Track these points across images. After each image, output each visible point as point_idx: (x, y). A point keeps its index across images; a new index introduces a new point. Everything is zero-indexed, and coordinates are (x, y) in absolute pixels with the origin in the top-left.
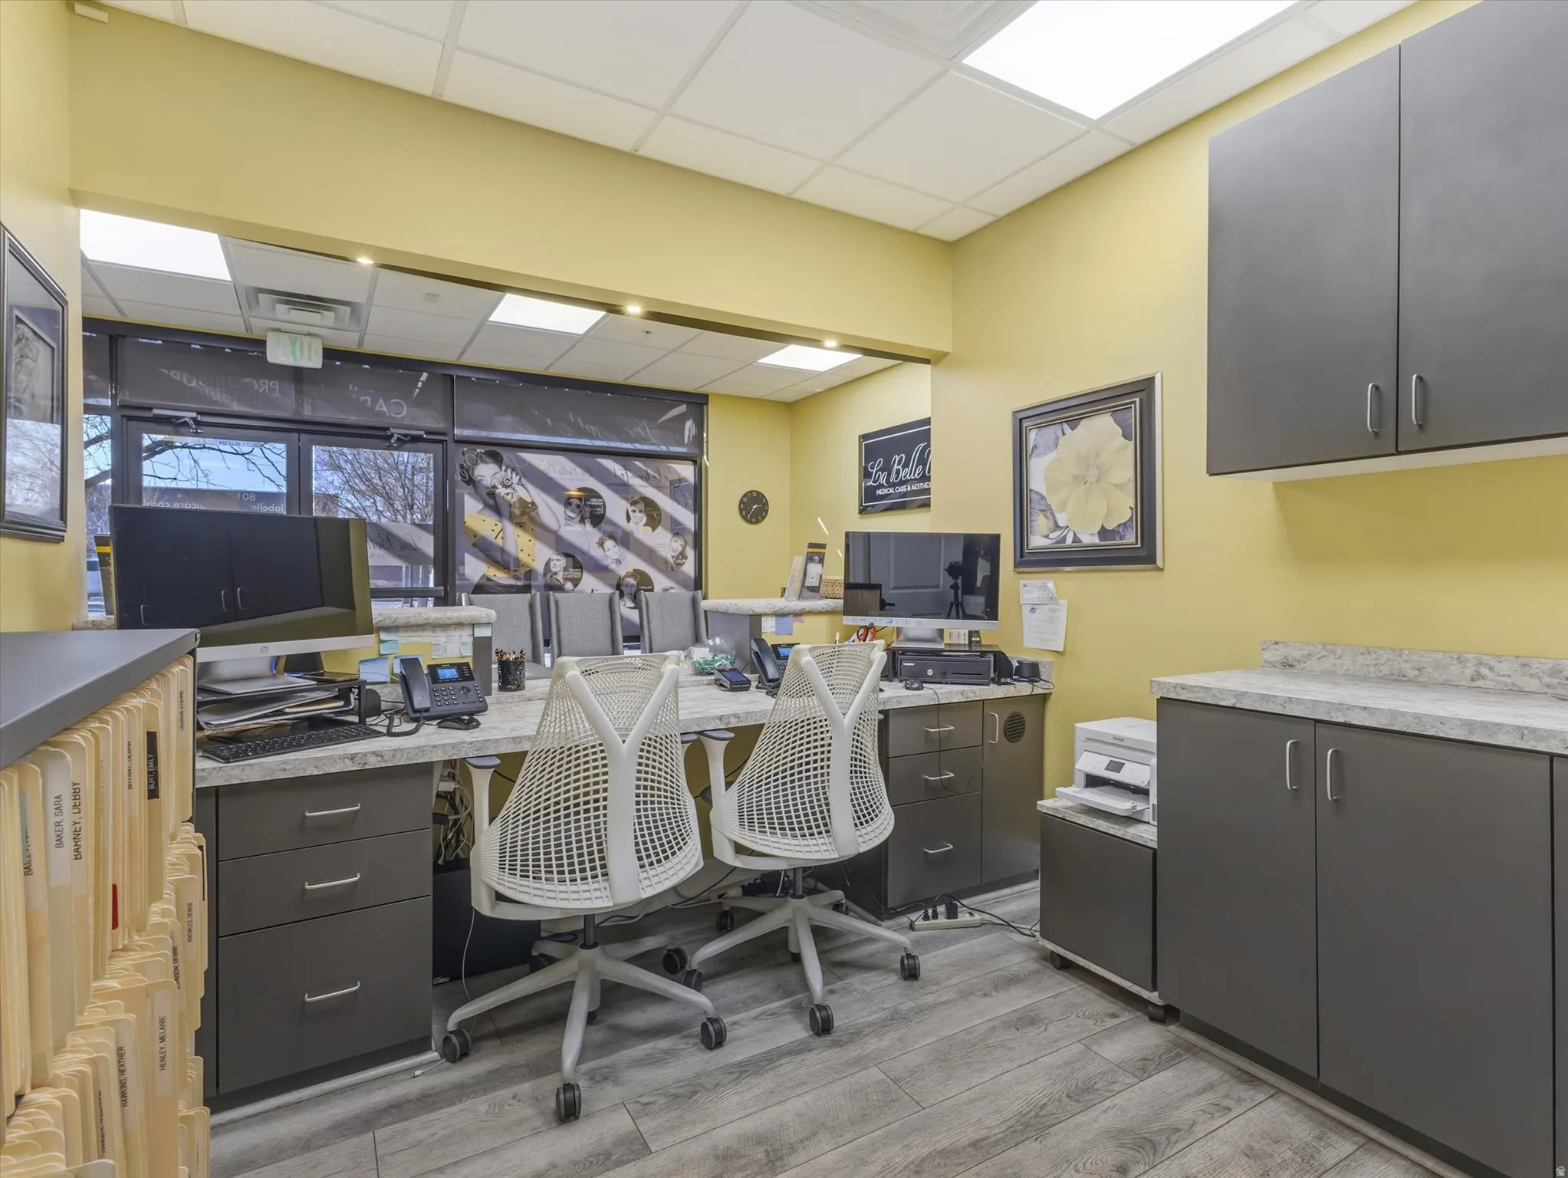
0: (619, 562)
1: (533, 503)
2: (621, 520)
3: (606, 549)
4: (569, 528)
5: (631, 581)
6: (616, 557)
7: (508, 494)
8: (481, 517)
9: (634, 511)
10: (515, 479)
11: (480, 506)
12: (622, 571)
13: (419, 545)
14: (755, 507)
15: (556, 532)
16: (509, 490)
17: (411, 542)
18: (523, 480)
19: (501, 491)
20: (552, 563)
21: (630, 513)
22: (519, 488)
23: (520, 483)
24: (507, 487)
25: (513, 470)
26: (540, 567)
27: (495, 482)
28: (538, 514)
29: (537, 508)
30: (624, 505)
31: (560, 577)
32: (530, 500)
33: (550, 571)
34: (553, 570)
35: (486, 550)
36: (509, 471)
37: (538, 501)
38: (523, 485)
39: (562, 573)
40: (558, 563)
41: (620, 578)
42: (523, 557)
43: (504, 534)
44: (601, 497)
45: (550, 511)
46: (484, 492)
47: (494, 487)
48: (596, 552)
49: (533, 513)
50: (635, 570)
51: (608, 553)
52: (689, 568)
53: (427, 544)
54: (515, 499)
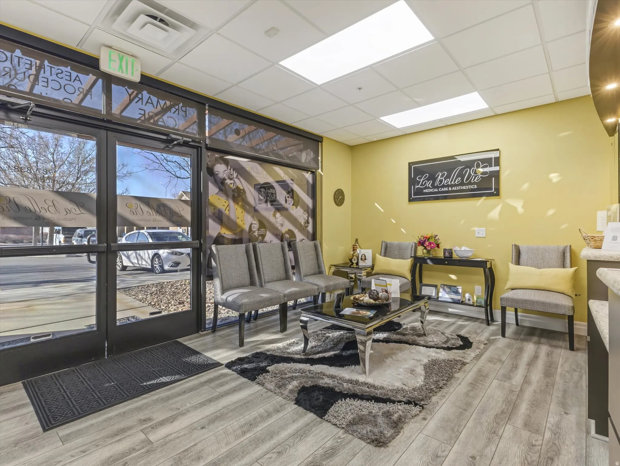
0: (282, 225)
1: (243, 190)
2: (282, 202)
3: (277, 218)
4: (260, 205)
5: (287, 236)
6: (281, 223)
7: (231, 184)
8: (218, 197)
9: (288, 197)
10: (235, 175)
11: (217, 190)
12: (284, 230)
13: (183, 213)
14: (340, 197)
15: (254, 207)
16: (232, 182)
17: (179, 212)
18: (239, 176)
19: (228, 182)
20: (253, 226)
21: (287, 198)
22: (236, 180)
23: (237, 177)
24: (231, 179)
25: (234, 170)
26: (247, 228)
27: (225, 176)
28: (246, 196)
29: (245, 193)
30: (284, 193)
31: (256, 234)
32: (242, 188)
33: (252, 230)
34: (253, 230)
35: (220, 218)
36: (232, 170)
37: (246, 190)
38: (239, 179)
39: (257, 232)
40: (256, 226)
41: (283, 234)
42: (239, 222)
43: (229, 208)
44: (274, 189)
45: (252, 195)
46: (219, 182)
47: (224, 179)
48: (272, 219)
49: (243, 196)
50: (289, 230)
51: (278, 220)
52: (310, 228)
53: (187, 213)
54: (235, 187)
